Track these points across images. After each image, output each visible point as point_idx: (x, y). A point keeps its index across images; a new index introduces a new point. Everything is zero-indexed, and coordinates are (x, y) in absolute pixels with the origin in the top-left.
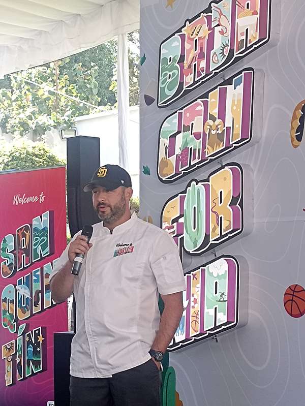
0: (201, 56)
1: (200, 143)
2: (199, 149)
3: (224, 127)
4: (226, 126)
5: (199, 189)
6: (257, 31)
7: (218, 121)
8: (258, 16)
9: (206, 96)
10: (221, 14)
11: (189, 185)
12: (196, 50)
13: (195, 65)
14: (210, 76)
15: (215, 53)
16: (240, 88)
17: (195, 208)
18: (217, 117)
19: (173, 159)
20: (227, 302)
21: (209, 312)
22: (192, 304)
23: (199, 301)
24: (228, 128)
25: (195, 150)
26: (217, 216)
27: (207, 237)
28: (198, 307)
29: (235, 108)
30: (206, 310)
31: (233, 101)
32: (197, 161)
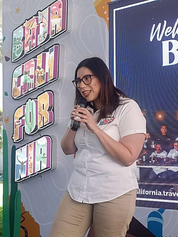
0: (33, 37)
1: (33, 80)
2: (32, 83)
3: (45, 72)
4: (46, 72)
5: (32, 103)
6: (60, 26)
7: (42, 70)
8: (61, 18)
9: (36, 57)
10: (43, 17)
11: (27, 101)
12: (30, 34)
13: (30, 42)
14: (38, 48)
15: (40, 36)
16: (53, 53)
17: (30, 112)
18: (41, 67)
19: (19, 88)
20: (46, 158)
21: (38, 163)
22: (29, 159)
23: (33, 158)
24: (47, 73)
25: (30, 84)
26: (42, 116)
27: (36, 126)
28: (32, 161)
29: (50, 63)
30: (36, 162)
31: (49, 60)
32: (31, 89)
